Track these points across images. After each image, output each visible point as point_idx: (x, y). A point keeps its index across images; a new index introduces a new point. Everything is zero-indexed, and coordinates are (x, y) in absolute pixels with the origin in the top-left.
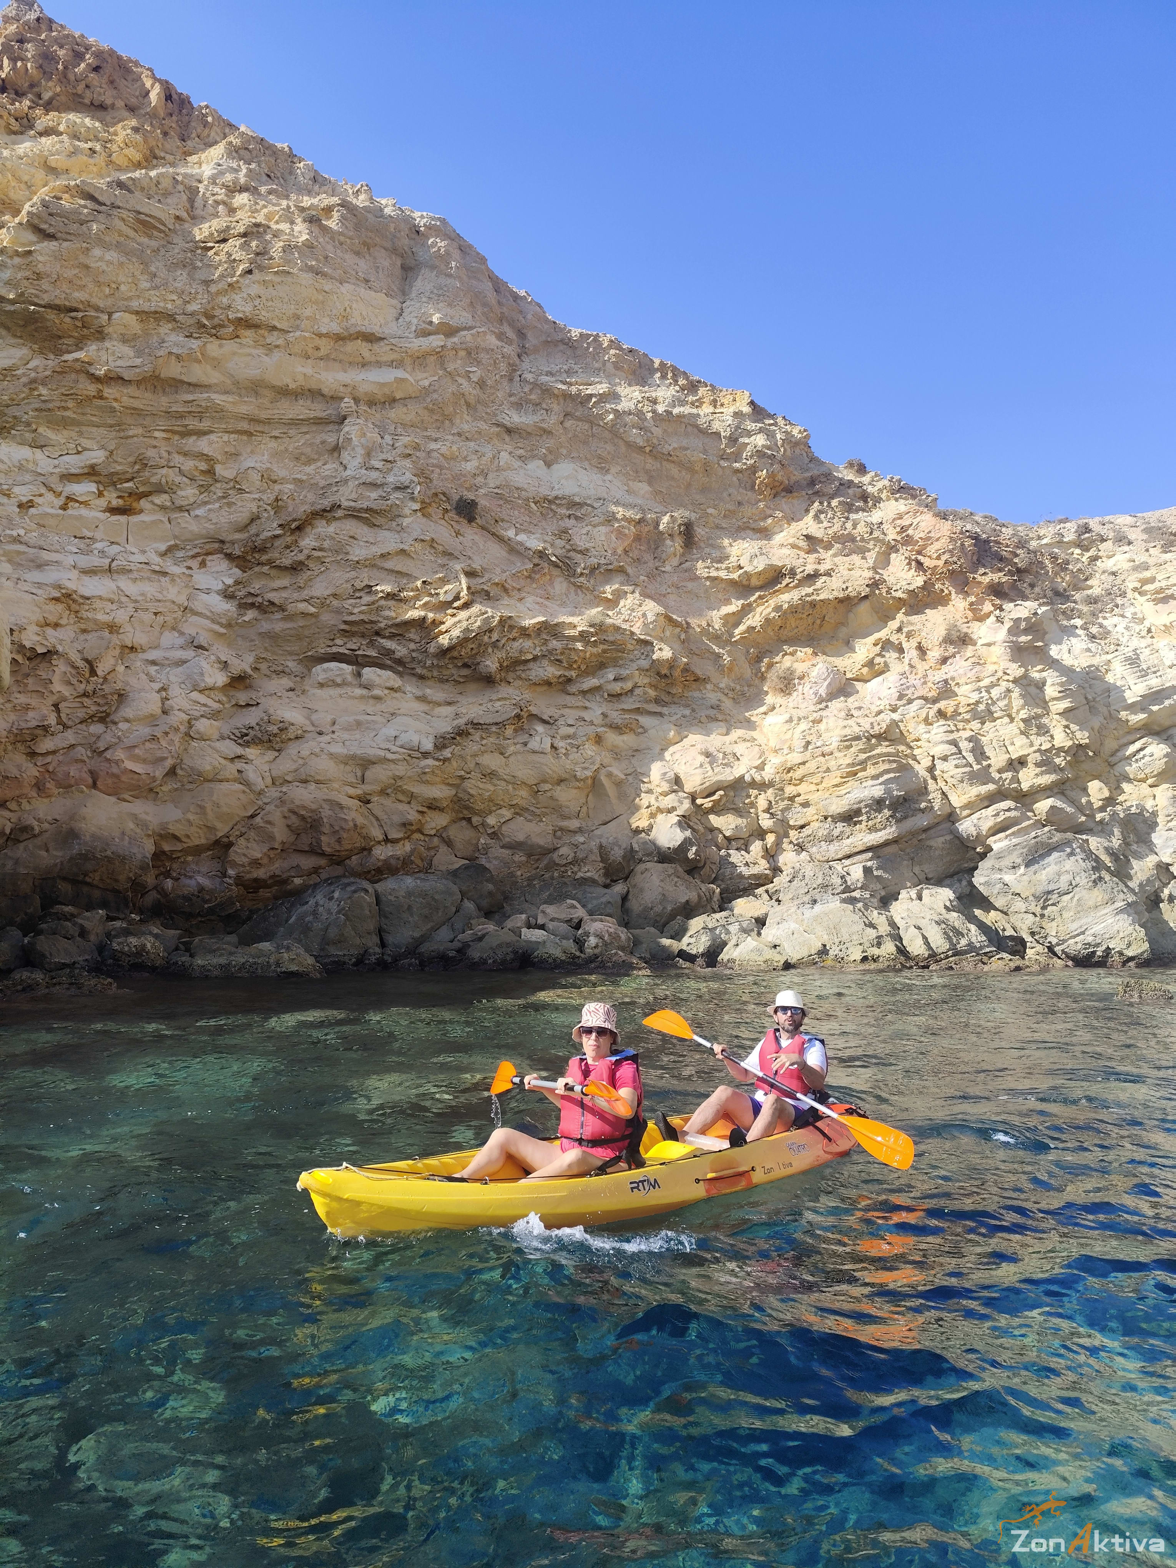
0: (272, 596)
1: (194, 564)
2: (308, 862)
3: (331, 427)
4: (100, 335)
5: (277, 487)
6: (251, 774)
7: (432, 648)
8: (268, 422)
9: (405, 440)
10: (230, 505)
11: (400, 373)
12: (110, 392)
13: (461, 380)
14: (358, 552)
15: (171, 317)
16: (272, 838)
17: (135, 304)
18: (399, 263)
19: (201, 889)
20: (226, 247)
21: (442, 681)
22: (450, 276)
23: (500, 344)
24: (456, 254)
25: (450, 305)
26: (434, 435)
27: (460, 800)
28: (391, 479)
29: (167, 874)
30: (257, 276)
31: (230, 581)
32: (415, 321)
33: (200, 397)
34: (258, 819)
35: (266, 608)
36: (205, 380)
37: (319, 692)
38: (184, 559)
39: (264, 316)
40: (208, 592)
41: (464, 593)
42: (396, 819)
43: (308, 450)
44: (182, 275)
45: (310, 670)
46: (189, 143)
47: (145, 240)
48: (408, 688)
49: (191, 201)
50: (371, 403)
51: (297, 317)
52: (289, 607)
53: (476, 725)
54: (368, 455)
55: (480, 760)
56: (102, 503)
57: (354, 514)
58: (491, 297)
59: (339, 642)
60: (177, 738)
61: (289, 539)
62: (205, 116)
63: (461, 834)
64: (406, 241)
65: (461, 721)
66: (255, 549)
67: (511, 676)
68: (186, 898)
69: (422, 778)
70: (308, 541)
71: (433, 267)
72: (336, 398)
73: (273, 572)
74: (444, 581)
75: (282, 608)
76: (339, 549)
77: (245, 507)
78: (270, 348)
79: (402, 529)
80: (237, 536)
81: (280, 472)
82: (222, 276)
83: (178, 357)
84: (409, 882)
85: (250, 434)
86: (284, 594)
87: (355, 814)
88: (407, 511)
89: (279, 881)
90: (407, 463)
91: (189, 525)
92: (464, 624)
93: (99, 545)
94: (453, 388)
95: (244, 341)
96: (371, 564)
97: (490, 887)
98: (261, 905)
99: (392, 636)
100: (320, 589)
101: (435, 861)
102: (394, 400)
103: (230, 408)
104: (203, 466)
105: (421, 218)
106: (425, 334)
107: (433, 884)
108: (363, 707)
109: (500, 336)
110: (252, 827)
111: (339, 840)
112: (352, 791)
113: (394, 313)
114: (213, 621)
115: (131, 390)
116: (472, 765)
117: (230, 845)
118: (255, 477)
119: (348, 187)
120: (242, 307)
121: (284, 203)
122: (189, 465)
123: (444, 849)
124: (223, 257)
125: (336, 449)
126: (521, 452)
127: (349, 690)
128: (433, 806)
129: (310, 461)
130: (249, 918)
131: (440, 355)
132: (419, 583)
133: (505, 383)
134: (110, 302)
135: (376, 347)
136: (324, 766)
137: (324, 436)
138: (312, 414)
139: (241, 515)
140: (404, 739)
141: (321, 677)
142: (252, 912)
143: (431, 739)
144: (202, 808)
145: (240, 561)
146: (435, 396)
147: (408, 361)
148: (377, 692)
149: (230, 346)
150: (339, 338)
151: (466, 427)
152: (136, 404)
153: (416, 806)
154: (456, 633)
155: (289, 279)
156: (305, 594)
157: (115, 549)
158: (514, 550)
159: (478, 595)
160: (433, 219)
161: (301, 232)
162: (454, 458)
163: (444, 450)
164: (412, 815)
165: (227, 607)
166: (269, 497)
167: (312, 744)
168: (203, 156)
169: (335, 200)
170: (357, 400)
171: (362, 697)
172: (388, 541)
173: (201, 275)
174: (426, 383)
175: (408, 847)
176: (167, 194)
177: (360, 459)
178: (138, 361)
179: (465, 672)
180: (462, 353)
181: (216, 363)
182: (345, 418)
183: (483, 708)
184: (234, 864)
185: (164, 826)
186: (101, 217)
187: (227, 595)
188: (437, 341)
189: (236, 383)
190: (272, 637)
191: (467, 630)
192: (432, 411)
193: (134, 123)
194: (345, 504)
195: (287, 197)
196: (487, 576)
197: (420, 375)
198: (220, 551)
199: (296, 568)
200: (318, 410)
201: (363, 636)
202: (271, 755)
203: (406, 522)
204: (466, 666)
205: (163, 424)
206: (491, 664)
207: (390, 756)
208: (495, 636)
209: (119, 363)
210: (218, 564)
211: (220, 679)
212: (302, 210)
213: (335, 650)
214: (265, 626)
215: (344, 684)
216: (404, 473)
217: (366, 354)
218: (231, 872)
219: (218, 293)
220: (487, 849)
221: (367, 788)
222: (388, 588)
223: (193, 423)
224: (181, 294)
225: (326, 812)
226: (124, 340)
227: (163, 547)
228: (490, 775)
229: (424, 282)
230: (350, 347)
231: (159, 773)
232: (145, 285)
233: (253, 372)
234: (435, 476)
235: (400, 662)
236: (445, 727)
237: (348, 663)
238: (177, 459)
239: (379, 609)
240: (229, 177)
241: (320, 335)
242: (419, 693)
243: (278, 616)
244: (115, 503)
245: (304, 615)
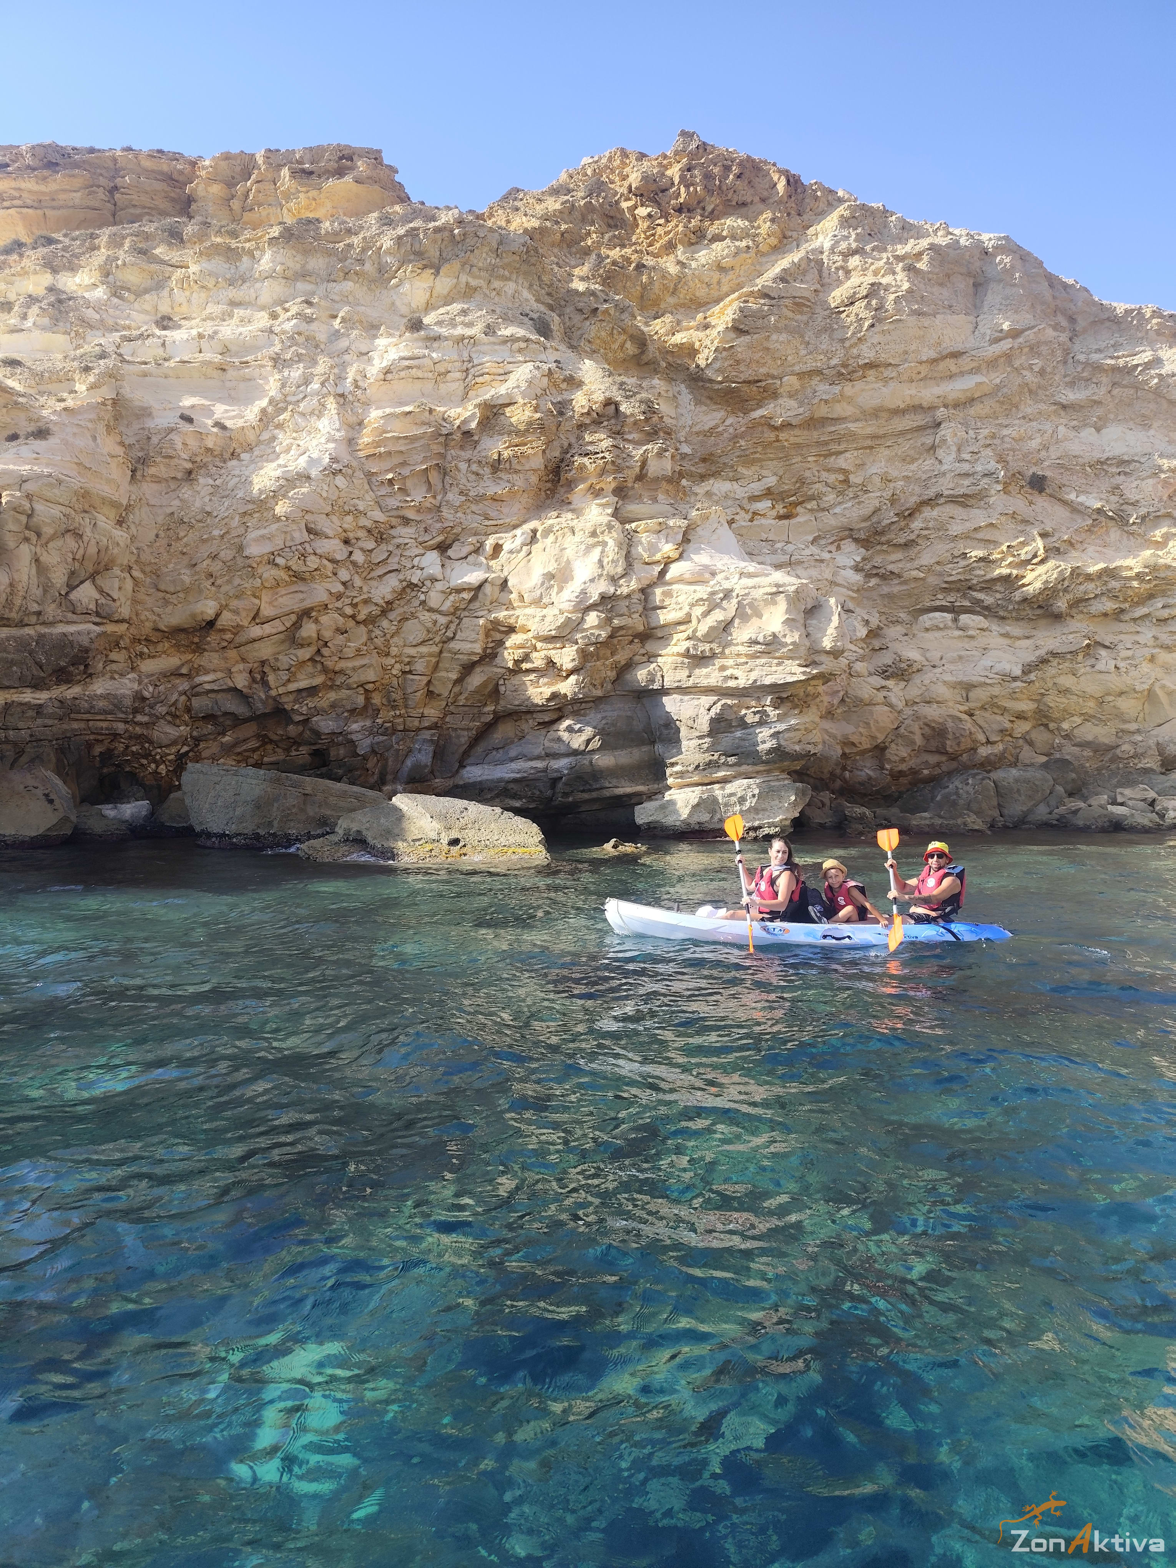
0: (890, 567)
1: (833, 548)
2: (933, 759)
3: (929, 431)
4: (775, 395)
5: (892, 485)
6: (894, 700)
7: (1017, 596)
8: (884, 436)
9: (985, 432)
10: (859, 503)
11: (978, 378)
12: (783, 436)
13: (1025, 373)
14: (956, 529)
15: (818, 372)
16: (913, 742)
17: (797, 369)
18: (971, 282)
19: (870, 778)
20: (854, 309)
21: (1017, 619)
22: (1015, 285)
23: (1055, 334)
24: (1019, 264)
25: (1016, 312)
26: (1005, 422)
27: (1041, 711)
28: (979, 468)
29: (844, 768)
30: (878, 328)
31: (858, 559)
32: (989, 332)
33: (841, 427)
34: (902, 730)
35: (886, 577)
36: (843, 415)
37: (927, 635)
38: (826, 545)
39: (883, 357)
40: (844, 568)
41: (1041, 552)
42: (995, 727)
43: (912, 452)
44: (825, 337)
45: (916, 619)
46: (805, 217)
47: (799, 317)
48: (994, 627)
49: (820, 272)
50: (956, 406)
51: (906, 352)
52: (906, 575)
53: (1055, 655)
54: (959, 450)
55: (1057, 680)
56: (774, 513)
57: (953, 500)
58: (1047, 294)
59: (940, 596)
60: (844, 676)
61: (903, 524)
62: (815, 191)
63: (1040, 737)
64: (978, 264)
65: (1042, 652)
66: (877, 533)
67: (1074, 612)
68: (861, 784)
69: (1013, 696)
70: (917, 524)
71: (1000, 281)
72: (932, 408)
73: (890, 549)
74: (1024, 544)
75: (899, 576)
76: (941, 527)
77: (871, 502)
78: (886, 381)
79: (989, 506)
80: (864, 525)
81: (894, 473)
82: (854, 333)
83: (826, 401)
84: (1014, 772)
85: (871, 448)
86: (900, 565)
87: (968, 724)
88: (993, 492)
89: (914, 772)
90: (989, 452)
91: (830, 521)
92: (1044, 577)
93: (779, 545)
94: (1019, 380)
95: (869, 379)
96: (966, 536)
97: (1074, 775)
98: (903, 789)
99: (982, 590)
100: (927, 558)
101: (1021, 757)
102: (973, 400)
103: (859, 431)
104: (841, 477)
105: (988, 238)
106: (997, 340)
107: (1030, 774)
108: (960, 645)
109: (1056, 327)
110: (899, 736)
111: (958, 744)
112: (962, 708)
113: (971, 327)
114: (849, 589)
115: (797, 432)
116: (1050, 685)
117: (885, 748)
118: (877, 480)
119: (927, 226)
120: (868, 354)
121: (884, 255)
122: (832, 478)
123: (1026, 748)
124: (853, 318)
125: (933, 448)
126: (1075, 423)
127: (949, 632)
128: (1020, 716)
129: (913, 460)
130: (900, 797)
131: (1008, 356)
132: (1004, 548)
133: (1061, 366)
134: (781, 370)
135: (960, 361)
136: (942, 691)
137: (924, 440)
138: (915, 424)
139: (867, 510)
140: (998, 667)
141: (927, 625)
142: (901, 793)
143: (1020, 667)
144: (868, 724)
145: (865, 543)
146: (1005, 390)
147: (984, 366)
148: (971, 633)
149: (859, 385)
150: (934, 361)
151: (1029, 410)
152: (798, 440)
153: (1007, 717)
154: (1038, 585)
155: (901, 325)
156: (916, 564)
157: (790, 548)
158: (1075, 509)
159: (1053, 551)
160: (999, 239)
161: (902, 281)
162: (1021, 439)
163: (1014, 434)
164: (1008, 725)
165: (856, 578)
166: (888, 494)
167: (930, 675)
168: (819, 227)
169: (924, 243)
170: (946, 406)
171: (960, 637)
172: (978, 517)
173: (838, 335)
174: (998, 381)
175: (1000, 747)
176: (804, 273)
177: (954, 455)
178: (801, 410)
179: (1039, 612)
180: (1026, 350)
181: (850, 400)
182: (939, 424)
183: (1058, 640)
184: (889, 761)
185: (846, 737)
186: (775, 309)
187: (857, 569)
188: (1006, 345)
189: (863, 412)
190: (890, 597)
191: (1047, 582)
192: (1002, 403)
193: (768, 215)
194: (946, 493)
195: (885, 250)
196: (1057, 535)
197: (993, 375)
198: (851, 536)
199: (907, 545)
200: (919, 420)
201: (958, 590)
202: (903, 684)
203: (991, 500)
204: (1040, 607)
205: (814, 451)
206: (1061, 604)
207: (988, 681)
208: (1066, 583)
209: (789, 413)
210: (849, 546)
211: (862, 632)
212: (899, 258)
213: (938, 603)
214: (886, 590)
215: (946, 627)
216: (988, 462)
217: (954, 369)
218: (888, 766)
219: (851, 346)
220: (1060, 747)
221: (972, 705)
222: (980, 553)
223: (834, 447)
224: (825, 353)
225: (950, 724)
226: (790, 396)
227: (811, 538)
228: (1065, 692)
229: (993, 296)
230: (942, 365)
231: (836, 702)
232: (803, 352)
233: (875, 402)
234: (1010, 458)
235: (987, 608)
236: (1031, 657)
237: (948, 611)
238: (824, 475)
239: (973, 569)
240: (843, 246)
241: (921, 363)
242: (1003, 631)
243: (896, 581)
244: (782, 511)
245: (916, 579)
